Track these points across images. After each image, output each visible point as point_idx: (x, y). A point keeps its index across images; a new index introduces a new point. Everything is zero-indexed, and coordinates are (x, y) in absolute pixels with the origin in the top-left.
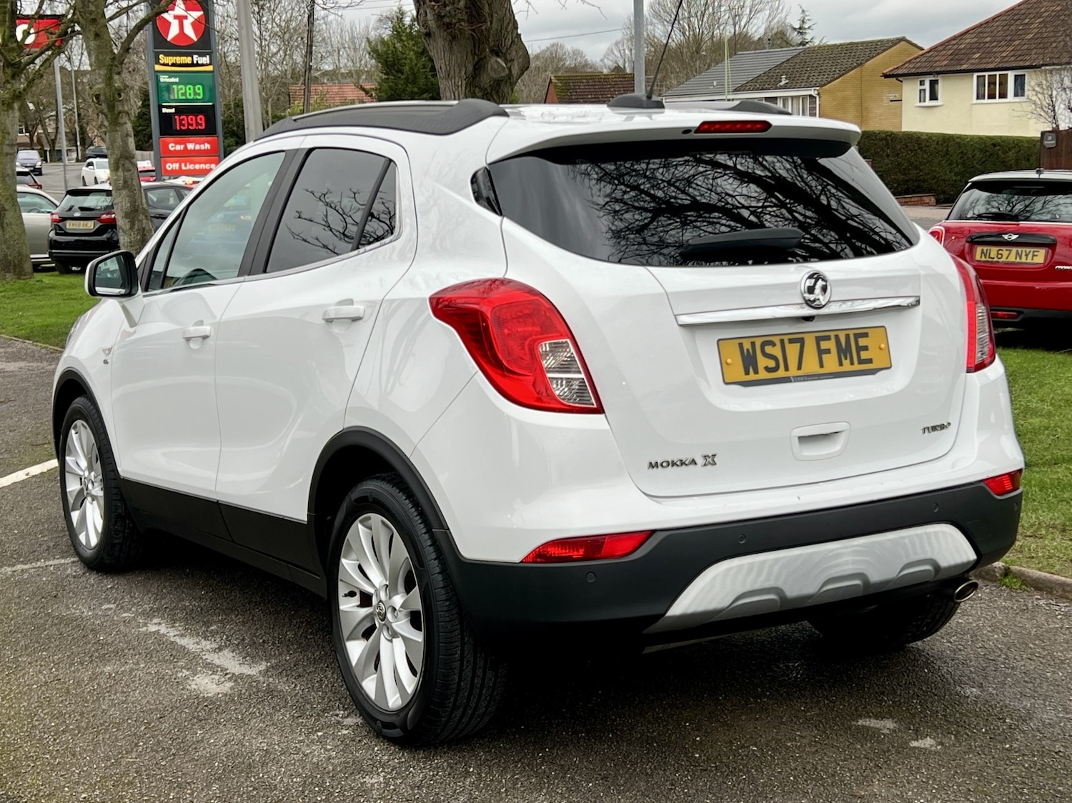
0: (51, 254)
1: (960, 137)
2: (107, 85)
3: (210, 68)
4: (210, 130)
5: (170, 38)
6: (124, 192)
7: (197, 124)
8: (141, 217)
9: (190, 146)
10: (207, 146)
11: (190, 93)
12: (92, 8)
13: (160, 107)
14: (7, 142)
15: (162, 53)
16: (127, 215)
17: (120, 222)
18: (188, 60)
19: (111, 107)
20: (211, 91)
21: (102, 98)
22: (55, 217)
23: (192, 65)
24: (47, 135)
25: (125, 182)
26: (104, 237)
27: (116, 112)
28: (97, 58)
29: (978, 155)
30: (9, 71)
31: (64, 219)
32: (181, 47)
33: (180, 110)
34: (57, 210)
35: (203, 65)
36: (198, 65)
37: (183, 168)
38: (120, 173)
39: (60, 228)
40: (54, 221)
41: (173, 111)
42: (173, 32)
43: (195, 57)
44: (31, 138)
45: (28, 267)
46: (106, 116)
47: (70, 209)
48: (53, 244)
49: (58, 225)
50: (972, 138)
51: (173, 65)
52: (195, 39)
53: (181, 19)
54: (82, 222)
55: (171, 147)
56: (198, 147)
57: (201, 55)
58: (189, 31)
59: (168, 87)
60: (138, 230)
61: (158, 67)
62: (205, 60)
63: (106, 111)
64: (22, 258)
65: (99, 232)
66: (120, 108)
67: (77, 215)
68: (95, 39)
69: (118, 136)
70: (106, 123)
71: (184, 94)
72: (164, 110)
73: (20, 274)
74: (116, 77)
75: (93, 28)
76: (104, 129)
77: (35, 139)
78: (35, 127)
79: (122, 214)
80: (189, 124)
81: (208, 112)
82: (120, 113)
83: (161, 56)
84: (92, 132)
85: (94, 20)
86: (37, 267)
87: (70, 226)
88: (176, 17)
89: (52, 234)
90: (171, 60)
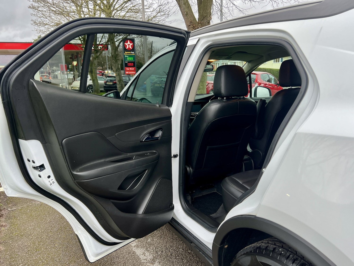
0: (104, 89)
1: (273, 69)
2: (115, 53)
3: (134, 54)
4: (134, 66)
5: (127, 48)
6: (118, 76)
7: (132, 65)
8: (121, 81)
9: (130, 69)
10: (133, 69)
11: (131, 59)
12: (112, 37)
13: (125, 61)
14: (95, 66)
15: (125, 51)
16: (119, 81)
17: (117, 83)
18: (130, 53)
19: (115, 58)
20: (134, 59)
21: (114, 56)
22: (105, 81)
23: (131, 54)
24: (105, 67)
25: (118, 74)
26: (114, 86)
27: (116, 59)
28: (113, 48)
29: (276, 73)
30: (95, 52)
31: (107, 82)
32: (129, 50)
33: (129, 62)
34: (105, 80)
35: (133, 54)
36: (132, 54)
37: (129, 73)
38: (117, 72)
39: (106, 84)
40: (105, 82)
41: (127, 62)
42: (127, 47)
43: (131, 52)
44: (102, 68)
45: (99, 91)
46: (114, 60)
47: (108, 80)
48: (105, 87)
49: (105, 83)
50: (275, 69)
51: (127, 54)
52: (131, 49)
53: (129, 45)
54: (110, 83)
55: (127, 69)
56: (132, 69)
57: (133, 52)
58: (130, 47)
59: (127, 57)
60: (121, 84)
61: (125, 54)
62: (133, 53)
63: (114, 59)
64: (98, 90)
65: (113, 85)
66: (117, 58)
67: (109, 81)
68: (112, 44)
69: (117, 64)
70: (114, 62)
71: (129, 59)
72: (126, 62)
73: (98, 92)
74: (117, 52)
75: (112, 41)
76: (114, 63)
77: (103, 68)
78: (103, 66)
79: (117, 81)
80: (130, 65)
81: (134, 63)
82: (117, 59)
83: (125, 52)
84: (113, 67)
85: (112, 40)
86: (101, 91)
87: (108, 83)
88: (128, 44)
89: (104, 85)
90: (127, 53)
